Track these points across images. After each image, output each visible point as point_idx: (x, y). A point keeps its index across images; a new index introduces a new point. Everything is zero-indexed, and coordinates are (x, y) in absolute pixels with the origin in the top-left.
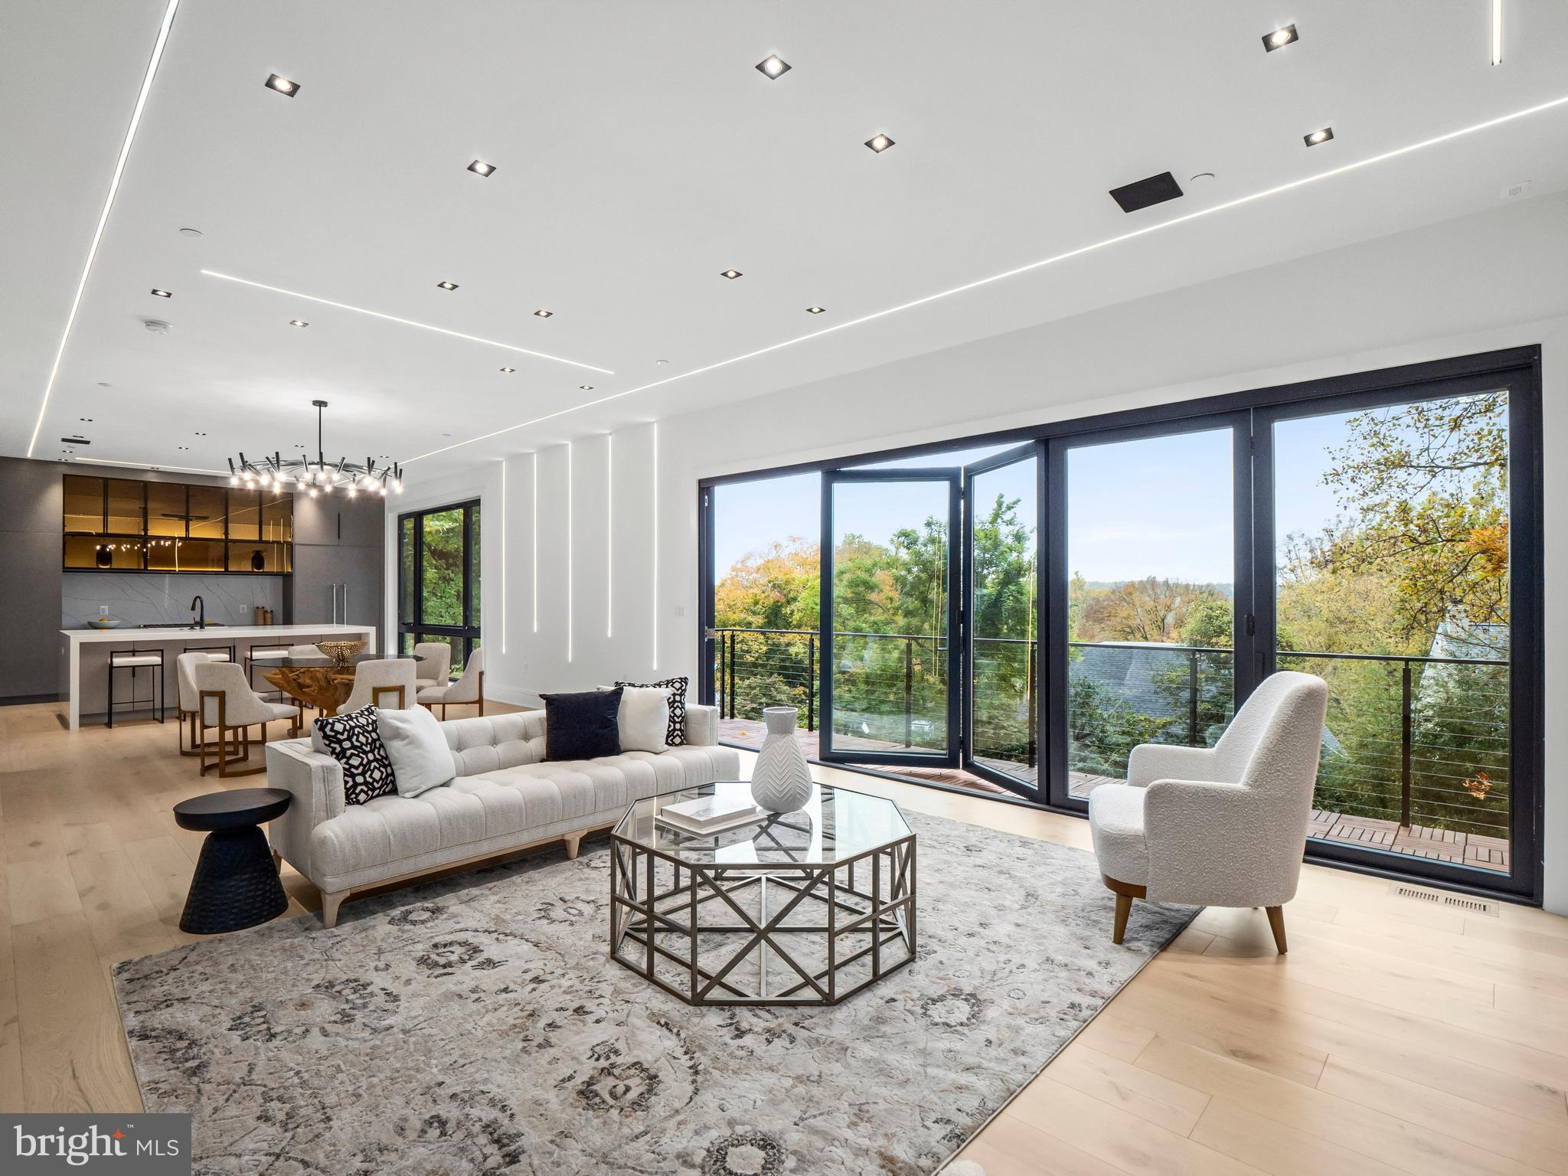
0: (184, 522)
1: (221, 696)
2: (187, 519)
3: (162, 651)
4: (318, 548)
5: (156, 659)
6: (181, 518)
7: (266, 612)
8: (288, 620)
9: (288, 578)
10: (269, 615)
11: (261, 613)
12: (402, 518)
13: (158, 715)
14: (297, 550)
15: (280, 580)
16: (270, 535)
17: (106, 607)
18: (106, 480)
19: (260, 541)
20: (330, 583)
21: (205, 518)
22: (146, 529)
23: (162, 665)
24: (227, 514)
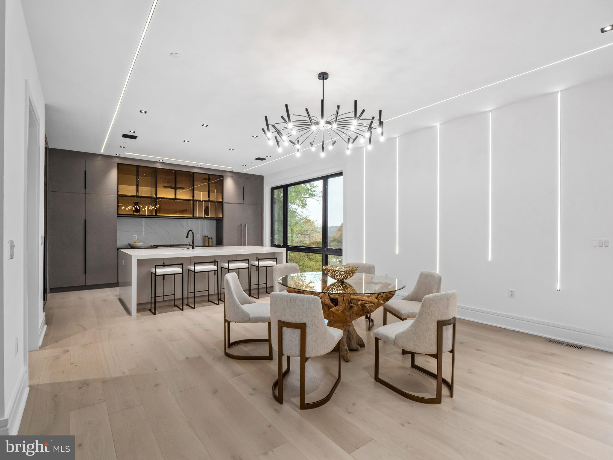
0: (174, 190)
1: (302, 327)
2: (175, 189)
3: (182, 264)
4: (235, 205)
5: (178, 270)
6: (172, 188)
7: (209, 238)
8: (219, 243)
9: (219, 222)
10: (210, 240)
11: (206, 239)
12: (273, 189)
13: (179, 303)
14: (225, 206)
15: (214, 222)
16: (213, 197)
17: (136, 236)
18: (138, 167)
19: (209, 201)
20: (240, 224)
21: (183, 188)
22: (156, 194)
23: (182, 273)
24: (193, 186)
